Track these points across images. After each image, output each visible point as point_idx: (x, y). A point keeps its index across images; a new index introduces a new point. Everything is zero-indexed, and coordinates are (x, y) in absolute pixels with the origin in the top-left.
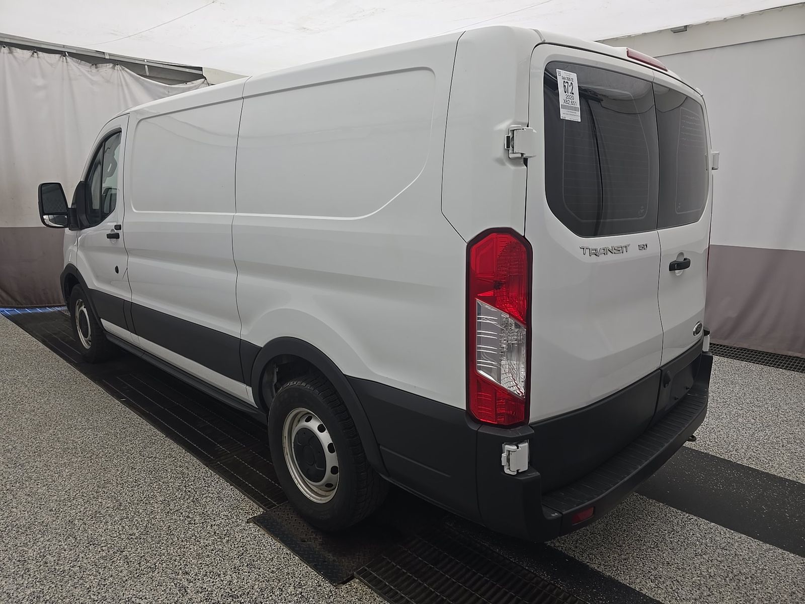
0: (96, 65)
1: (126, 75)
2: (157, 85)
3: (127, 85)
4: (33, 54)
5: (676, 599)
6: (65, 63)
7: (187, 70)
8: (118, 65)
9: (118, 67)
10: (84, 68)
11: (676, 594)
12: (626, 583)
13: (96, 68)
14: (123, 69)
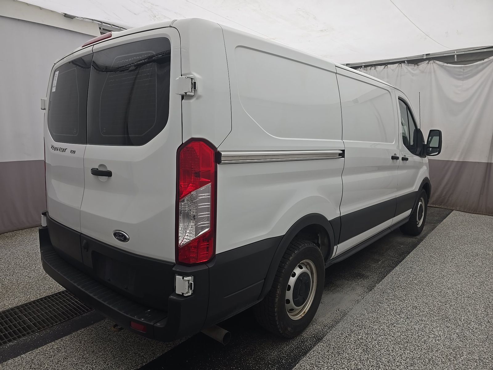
0: (417, 64)
1: (434, 66)
2: (455, 67)
3: (435, 72)
4: (385, 67)
5: (39, 353)
6: (400, 67)
7: (485, 50)
8: (431, 60)
9: (432, 62)
10: (410, 68)
11: (43, 354)
12: (64, 338)
13: (418, 65)
14: (434, 62)
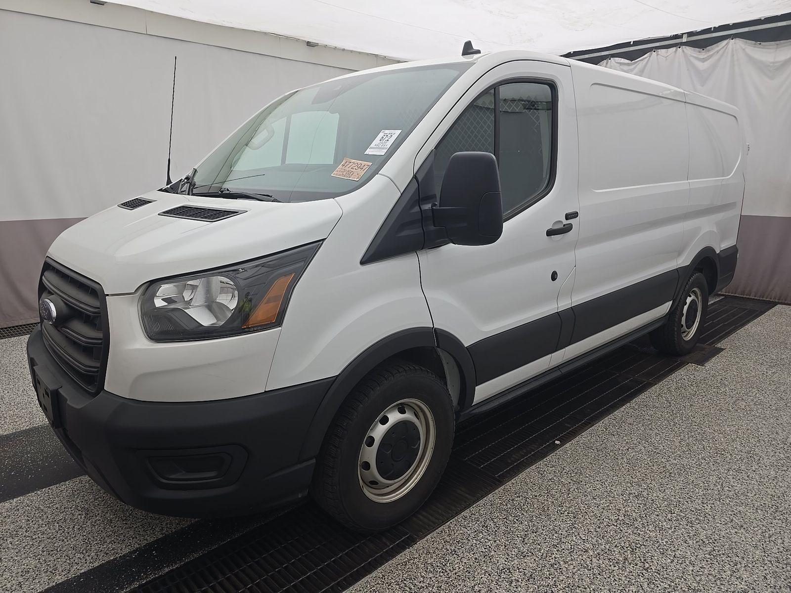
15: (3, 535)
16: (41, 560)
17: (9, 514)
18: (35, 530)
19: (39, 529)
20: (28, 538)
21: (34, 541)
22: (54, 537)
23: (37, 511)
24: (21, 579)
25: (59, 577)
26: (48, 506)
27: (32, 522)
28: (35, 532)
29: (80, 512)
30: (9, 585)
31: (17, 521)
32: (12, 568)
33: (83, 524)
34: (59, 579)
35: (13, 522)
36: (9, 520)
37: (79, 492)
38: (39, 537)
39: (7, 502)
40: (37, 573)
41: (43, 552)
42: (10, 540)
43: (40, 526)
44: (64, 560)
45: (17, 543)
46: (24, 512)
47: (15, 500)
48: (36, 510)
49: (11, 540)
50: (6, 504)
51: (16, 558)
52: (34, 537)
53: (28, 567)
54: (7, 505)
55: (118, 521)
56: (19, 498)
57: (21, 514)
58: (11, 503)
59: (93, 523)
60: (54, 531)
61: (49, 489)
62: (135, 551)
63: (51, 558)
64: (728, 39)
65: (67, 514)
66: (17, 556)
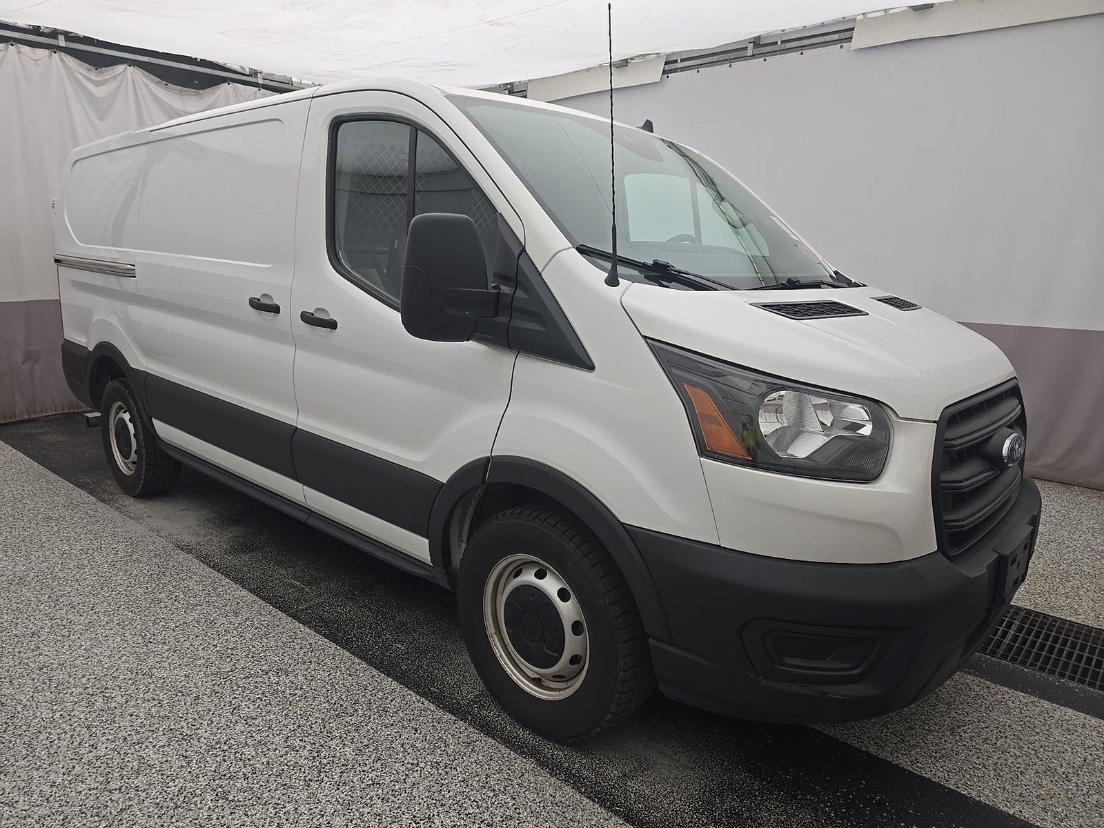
15: (1063, 782)
16: (1047, 728)
17: (1035, 799)
18: (1025, 758)
19: (1021, 755)
20: (1040, 756)
21: (1036, 749)
22: (1014, 735)
23: (1001, 774)
24: (1079, 729)
25: (1045, 705)
26: (984, 769)
27: (1019, 767)
28: (1027, 756)
29: (962, 734)
30: (1094, 734)
31: (1034, 782)
32: (1079, 743)
33: (974, 722)
34: (1046, 704)
35: (1040, 785)
36: (1042, 792)
37: (934, 754)
38: (1028, 748)
39: (1023, 818)
40: (1060, 723)
41: (1038, 733)
42: (1060, 770)
43: (1017, 757)
44: (1027, 712)
45: (1056, 761)
46: (1017, 786)
47: (1011, 812)
48: (1002, 777)
49: (1058, 769)
50: (1027, 817)
51: (1069, 749)
52: (1033, 752)
53: (1064, 733)
54: (1027, 814)
55: (942, 698)
56: (1005, 809)
57: (1022, 787)
58: (1020, 812)
59: (965, 715)
60: (1008, 740)
61: (958, 787)
62: (965, 672)
63: (1036, 722)
64: (124, 63)
65: (976, 744)
66: (1067, 750)
